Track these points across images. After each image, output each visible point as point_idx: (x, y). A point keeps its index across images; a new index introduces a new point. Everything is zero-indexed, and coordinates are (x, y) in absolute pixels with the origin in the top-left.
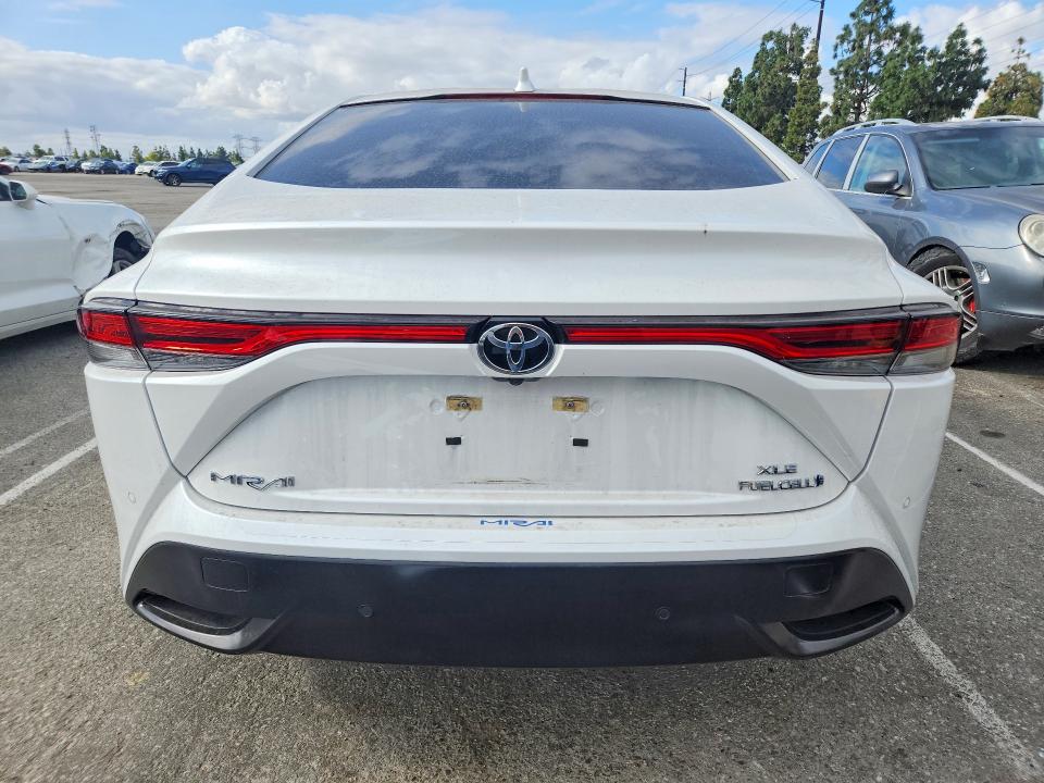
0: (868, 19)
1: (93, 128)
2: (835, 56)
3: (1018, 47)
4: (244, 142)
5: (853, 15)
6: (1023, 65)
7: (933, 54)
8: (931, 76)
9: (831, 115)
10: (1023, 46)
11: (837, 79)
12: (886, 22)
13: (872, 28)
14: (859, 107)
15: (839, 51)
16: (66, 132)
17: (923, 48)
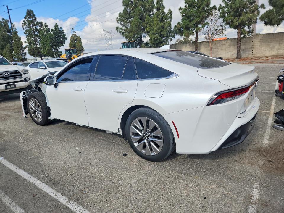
0: (30, 19)
2: (24, 29)
3: (72, 30)
5: (25, 18)
6: (75, 34)
7: (52, 30)
8: (54, 36)
9: (28, 45)
10: (74, 30)
11: (27, 35)
12: (35, 21)
13: (32, 22)
14: (36, 43)
15: (24, 27)
17: (49, 28)
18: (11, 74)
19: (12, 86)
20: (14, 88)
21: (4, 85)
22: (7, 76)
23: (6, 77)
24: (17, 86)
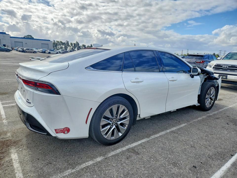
1: (188, 50)
4: (222, 52)
16: (182, 50)
18: (229, 67)
19: (224, 77)
20: (225, 79)
21: (218, 75)
22: (225, 68)
23: (223, 69)
24: (228, 78)
